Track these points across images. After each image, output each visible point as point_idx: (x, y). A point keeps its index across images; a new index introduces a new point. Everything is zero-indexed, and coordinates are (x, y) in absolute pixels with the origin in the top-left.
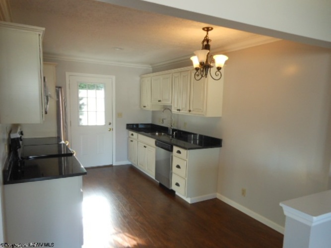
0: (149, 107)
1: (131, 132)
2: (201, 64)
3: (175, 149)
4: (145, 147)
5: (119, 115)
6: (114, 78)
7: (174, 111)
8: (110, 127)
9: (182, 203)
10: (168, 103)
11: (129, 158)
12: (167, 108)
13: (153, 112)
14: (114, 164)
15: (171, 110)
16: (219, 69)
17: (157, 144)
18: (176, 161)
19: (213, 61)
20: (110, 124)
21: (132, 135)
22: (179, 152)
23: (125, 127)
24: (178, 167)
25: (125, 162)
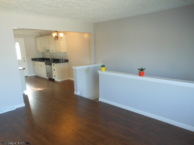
0: (41, 51)
1: (34, 62)
2: (55, 36)
3: (52, 64)
4: (41, 66)
5: (27, 55)
6: (23, 39)
7: (51, 51)
8: (24, 60)
9: (57, 82)
10: (48, 48)
11: (34, 73)
12: (48, 51)
13: (43, 52)
14: (28, 76)
15: (50, 51)
16: (61, 37)
17: (46, 64)
18: (53, 68)
19: (59, 35)
20: (24, 59)
21: (35, 62)
22: (54, 65)
23: (31, 60)
24: (54, 70)
25: (33, 75)
